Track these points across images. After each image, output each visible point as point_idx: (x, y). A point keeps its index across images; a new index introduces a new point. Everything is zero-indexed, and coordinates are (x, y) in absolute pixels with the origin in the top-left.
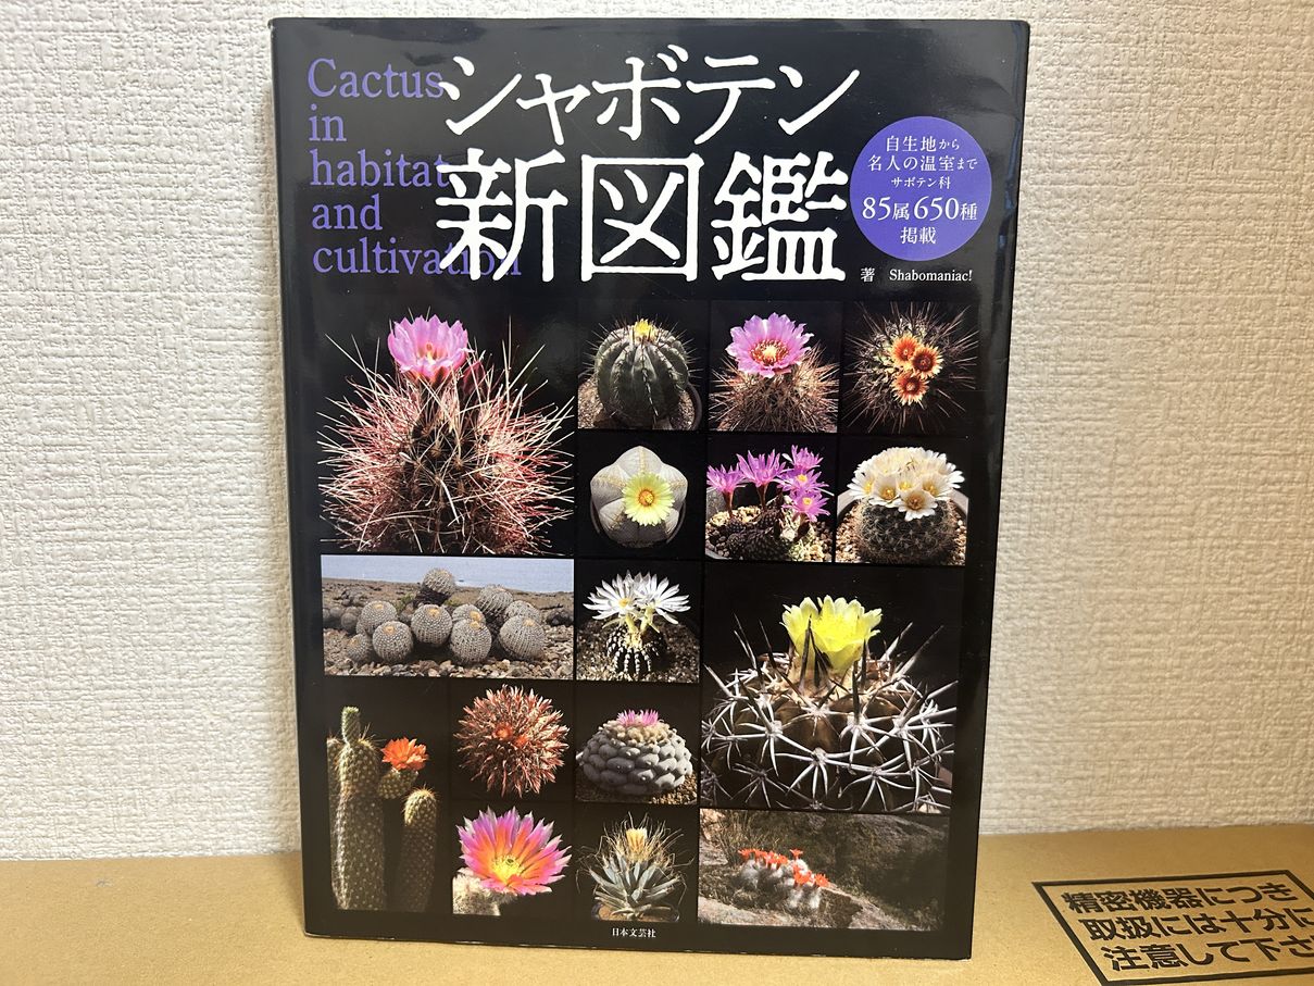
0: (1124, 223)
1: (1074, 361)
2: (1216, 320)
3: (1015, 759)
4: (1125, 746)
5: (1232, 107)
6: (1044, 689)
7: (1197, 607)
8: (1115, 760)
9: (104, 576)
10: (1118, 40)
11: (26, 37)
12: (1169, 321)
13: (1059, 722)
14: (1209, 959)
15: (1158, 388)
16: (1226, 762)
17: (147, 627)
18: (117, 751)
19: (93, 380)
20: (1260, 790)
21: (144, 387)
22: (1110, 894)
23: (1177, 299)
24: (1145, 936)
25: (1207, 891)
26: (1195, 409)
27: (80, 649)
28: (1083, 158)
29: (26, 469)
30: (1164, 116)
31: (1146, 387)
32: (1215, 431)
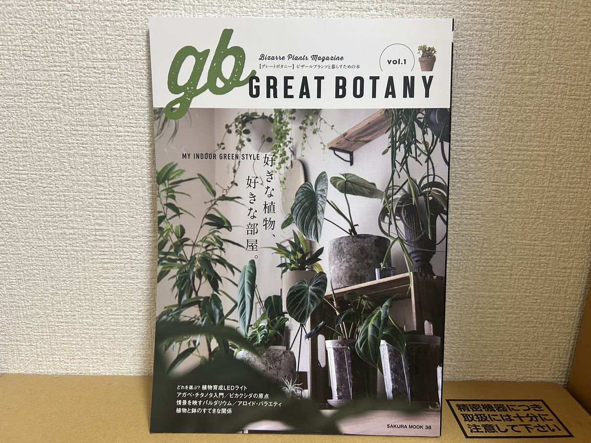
0: (488, 161)
1: (468, 210)
2: (522, 196)
4: (485, 350)
5: (529, 120)
6: (454, 328)
7: (513, 300)
8: (481, 355)
9: (114, 276)
10: (487, 96)
11: (95, 89)
12: (504, 196)
13: (460, 340)
14: (506, 430)
15: (500, 221)
16: (524, 358)
17: (128, 294)
18: (115, 337)
20: (536, 369)
21: (131, 210)
22: (474, 405)
23: (507, 189)
24: (484, 421)
25: (510, 405)
26: (514, 228)
27: (104, 301)
28: (473, 138)
29: (88, 237)
30: (504, 123)
31: (495, 220)
32: (521, 237)
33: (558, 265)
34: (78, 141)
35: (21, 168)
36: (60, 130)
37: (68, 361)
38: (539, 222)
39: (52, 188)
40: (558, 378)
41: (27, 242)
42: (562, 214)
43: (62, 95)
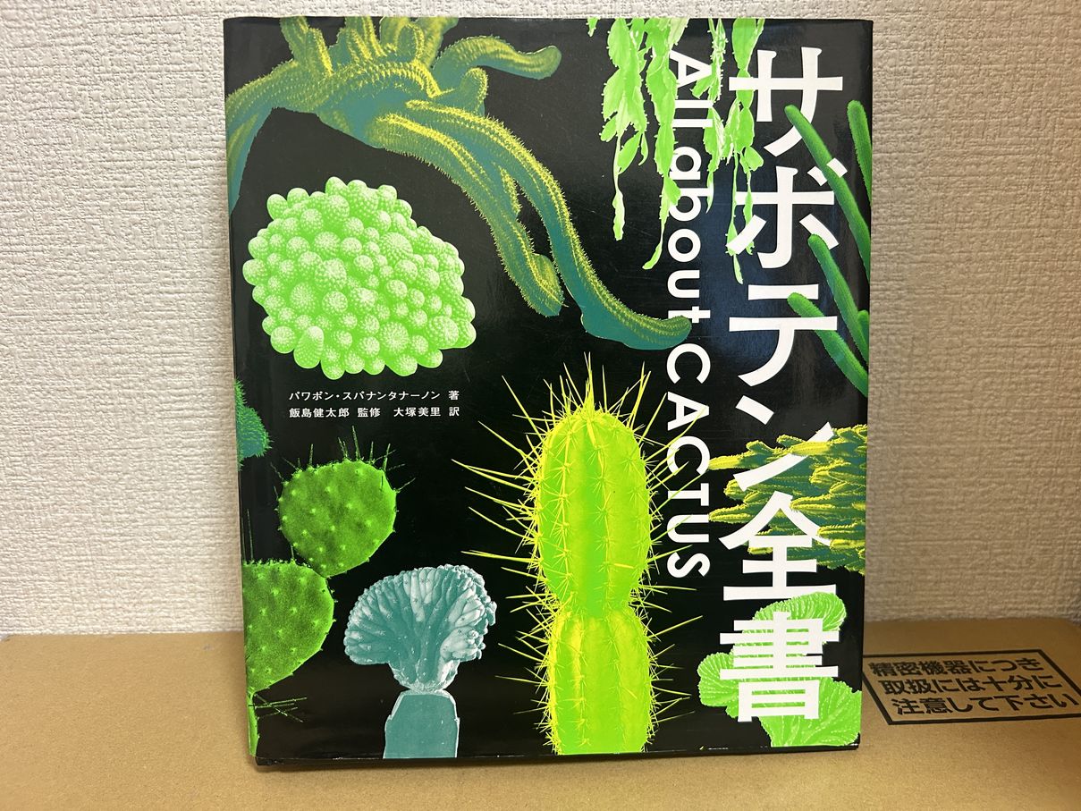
0: (917, 180)
1: (881, 281)
2: (987, 248)
4: (923, 559)
5: (997, 92)
7: (976, 458)
8: (916, 569)
9: (202, 441)
10: (909, 47)
11: (142, 76)
12: (952, 250)
14: (969, 708)
15: (944, 300)
16: (1000, 571)
19: (193, 308)
20: (1026, 592)
22: (904, 664)
23: (957, 235)
24: (925, 692)
25: (976, 662)
26: (972, 314)
27: (188, 490)
29: (151, 370)
30: (946, 100)
31: (934, 299)
32: (988, 330)
33: (1062, 384)
34: (116, 182)
35: (14, 240)
36: (80, 162)
37: (130, 607)
38: (1023, 299)
39: (75, 276)
40: (1068, 609)
41: (36, 384)
42: (1068, 280)
43: (79, 92)
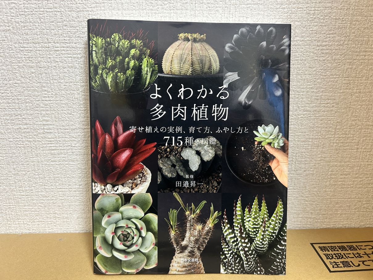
0: (341, 61)
1: (326, 100)
2: (367, 88)
3: (305, 209)
4: (337, 206)
6: (314, 190)
7: (358, 168)
8: (334, 210)
9: (59, 159)
10: (341, 9)
11: (36, 13)
12: (353, 89)
13: (319, 199)
14: (359, 265)
15: (350, 107)
16: (365, 210)
17: (71, 173)
18: (63, 205)
19: (56, 107)
21: (69, 109)
22: (331, 246)
23: (356, 82)
24: (341, 258)
25: (359, 246)
26: (360, 113)
27: (53, 178)
28: (330, 43)
29: (39, 131)
30: (354, 30)
31: (346, 107)
32: (365, 119)
34: (25, 56)
36: (11, 48)
37: (30, 223)
39: (8, 94)
43: (11, 20)
